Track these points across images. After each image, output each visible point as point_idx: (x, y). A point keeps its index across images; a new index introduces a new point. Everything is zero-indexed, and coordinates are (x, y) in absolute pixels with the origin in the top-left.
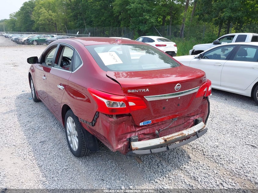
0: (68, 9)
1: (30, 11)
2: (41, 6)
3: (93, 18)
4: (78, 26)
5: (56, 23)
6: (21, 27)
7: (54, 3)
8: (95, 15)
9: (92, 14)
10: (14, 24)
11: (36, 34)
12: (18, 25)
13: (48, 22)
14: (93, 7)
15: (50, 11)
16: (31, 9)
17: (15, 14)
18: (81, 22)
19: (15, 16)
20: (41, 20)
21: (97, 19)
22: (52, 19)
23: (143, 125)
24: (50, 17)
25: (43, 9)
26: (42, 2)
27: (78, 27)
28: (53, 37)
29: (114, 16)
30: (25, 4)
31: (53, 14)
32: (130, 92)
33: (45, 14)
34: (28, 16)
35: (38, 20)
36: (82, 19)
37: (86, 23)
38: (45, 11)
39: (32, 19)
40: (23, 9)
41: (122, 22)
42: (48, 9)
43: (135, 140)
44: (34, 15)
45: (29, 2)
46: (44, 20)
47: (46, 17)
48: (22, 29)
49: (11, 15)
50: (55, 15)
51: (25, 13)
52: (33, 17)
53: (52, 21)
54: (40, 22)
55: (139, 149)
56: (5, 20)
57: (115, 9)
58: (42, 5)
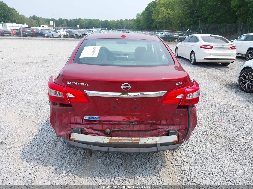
0: (186, 6)
1: (152, 11)
2: (161, 5)
3: (207, 14)
4: (192, 23)
5: (172, 21)
6: (143, 25)
7: (174, 2)
8: (209, 11)
9: (207, 10)
10: (139, 22)
11: (147, 31)
12: (142, 23)
13: (165, 20)
14: (208, 3)
15: (169, 10)
16: (153, 9)
17: (140, 14)
18: (195, 19)
19: (140, 16)
20: (160, 19)
21: (212, 15)
22: (169, 17)
23: (88, 119)
24: (168, 15)
25: (163, 8)
26: (163, 2)
27: (191, 25)
28: (162, 33)
29: (232, 11)
30: (150, 4)
31: (171, 13)
32: (70, 83)
33: (164, 12)
34: (151, 15)
35: (157, 18)
36: (197, 16)
37: (200, 20)
38: (164, 10)
39: (153, 18)
40: (147, 9)
41: (240, 19)
42: (167, 8)
43: (77, 132)
44: (155, 14)
45: (153, 2)
46: (162, 19)
47: (164, 15)
48: (144, 27)
49: (137, 15)
50: (172, 14)
51: (148, 13)
52: (154, 16)
53: (169, 19)
54: (158, 21)
55: (76, 140)
56: (133, 19)
57: (232, 4)
58: (163, 4)
